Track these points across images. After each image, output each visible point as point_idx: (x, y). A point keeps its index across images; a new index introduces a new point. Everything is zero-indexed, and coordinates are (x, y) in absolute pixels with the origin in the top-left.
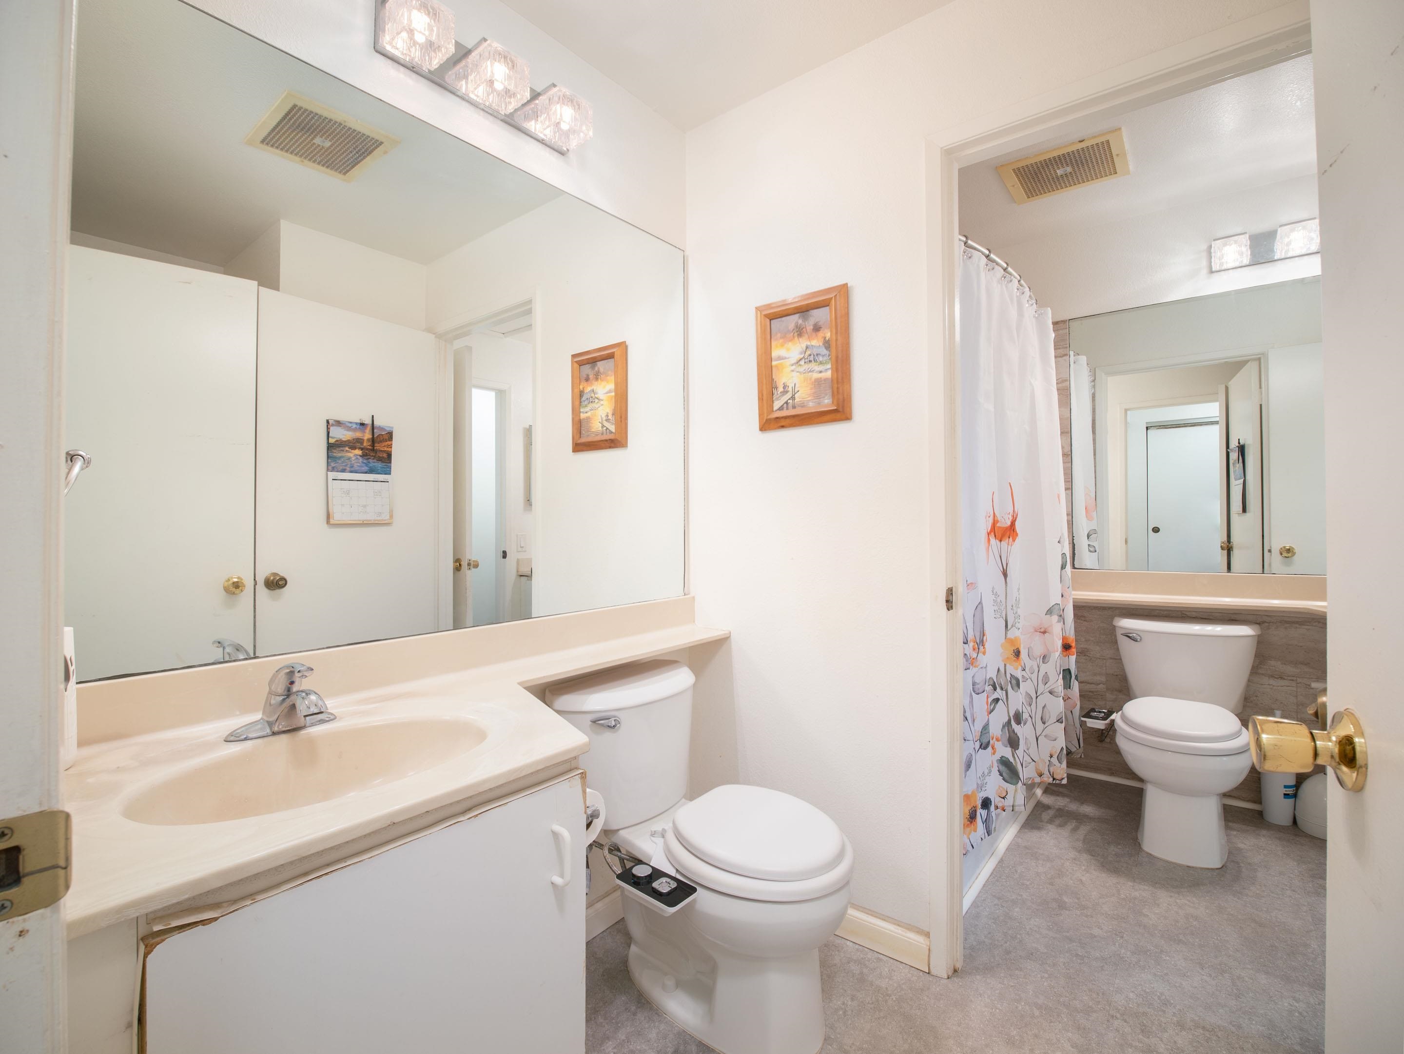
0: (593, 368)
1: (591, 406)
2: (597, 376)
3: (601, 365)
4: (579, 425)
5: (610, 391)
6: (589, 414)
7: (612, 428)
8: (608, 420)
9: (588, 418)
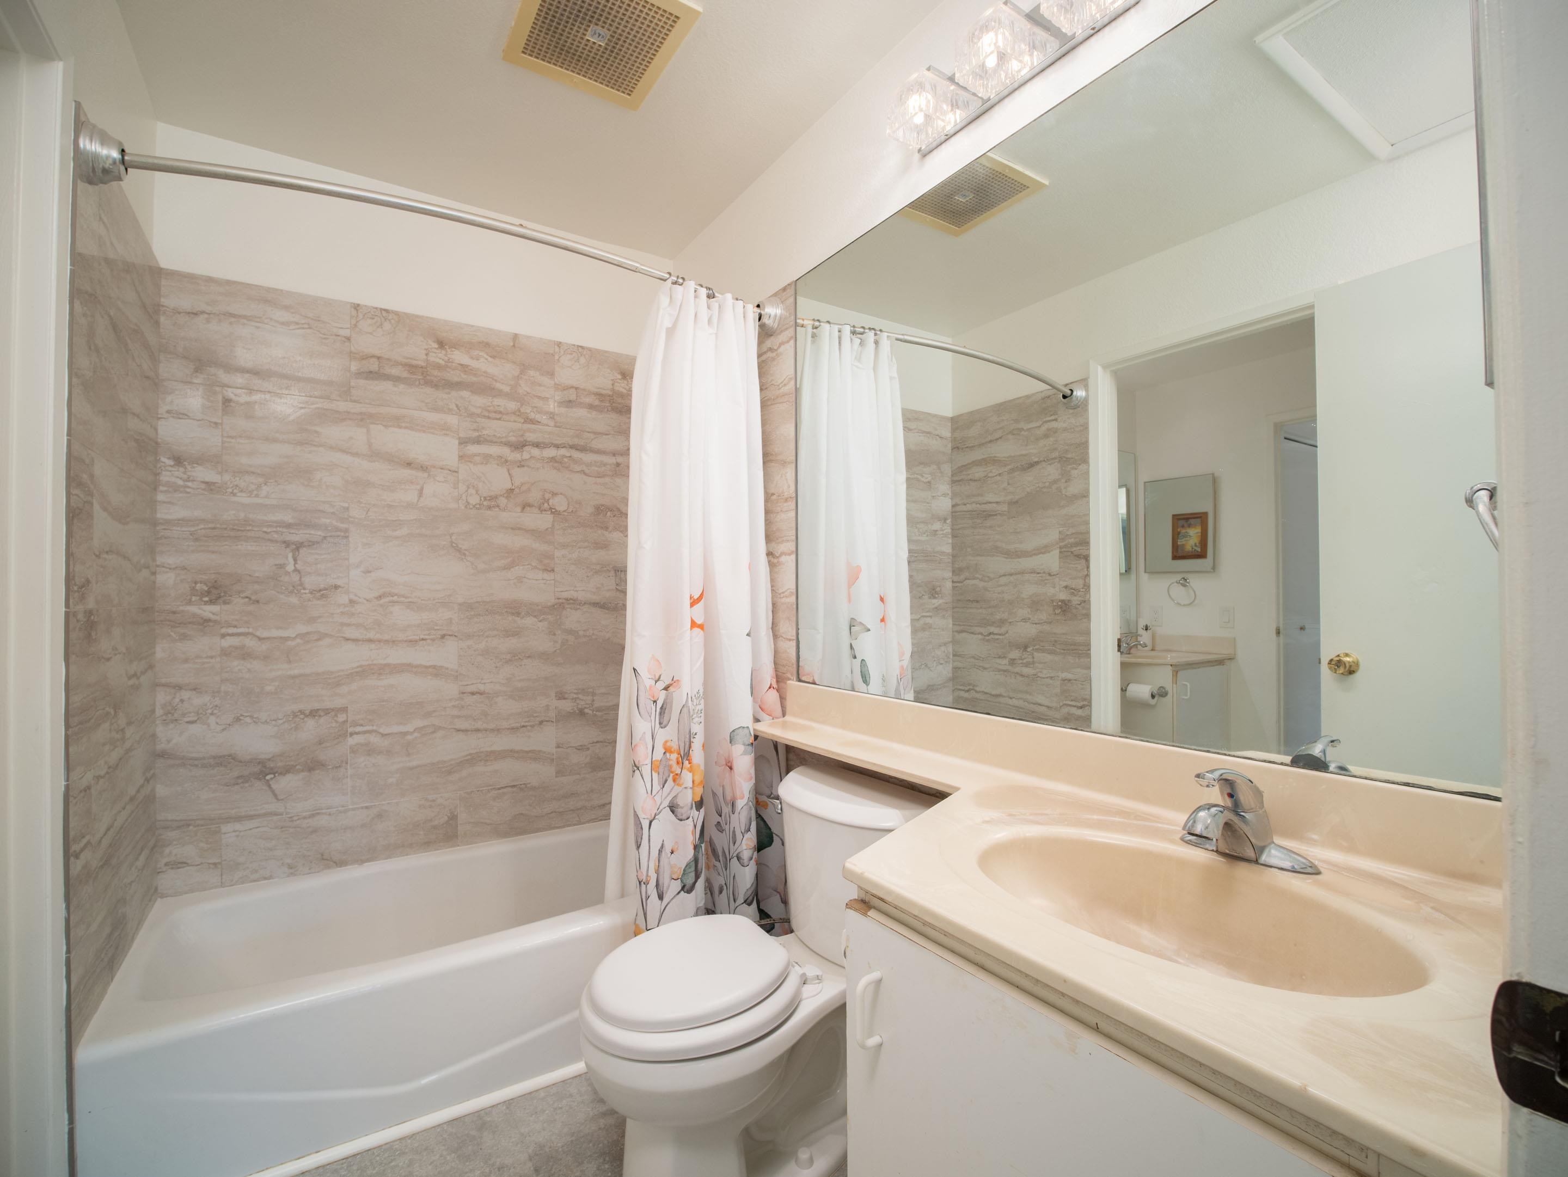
0: (1187, 522)
1: (1185, 539)
2: (1189, 526)
3: (1192, 521)
4: (1175, 547)
5: (1197, 533)
6: (1184, 543)
7: (1199, 550)
8: (1196, 546)
9: (1183, 545)
